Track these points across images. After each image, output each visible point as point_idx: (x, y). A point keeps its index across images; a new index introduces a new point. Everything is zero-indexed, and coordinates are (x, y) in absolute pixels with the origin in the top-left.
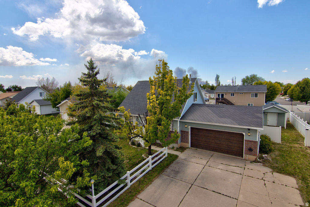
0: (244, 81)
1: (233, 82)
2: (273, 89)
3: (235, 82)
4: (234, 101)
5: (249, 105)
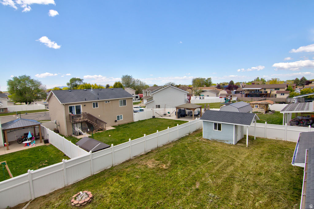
4: (99, 116)
5: (118, 117)
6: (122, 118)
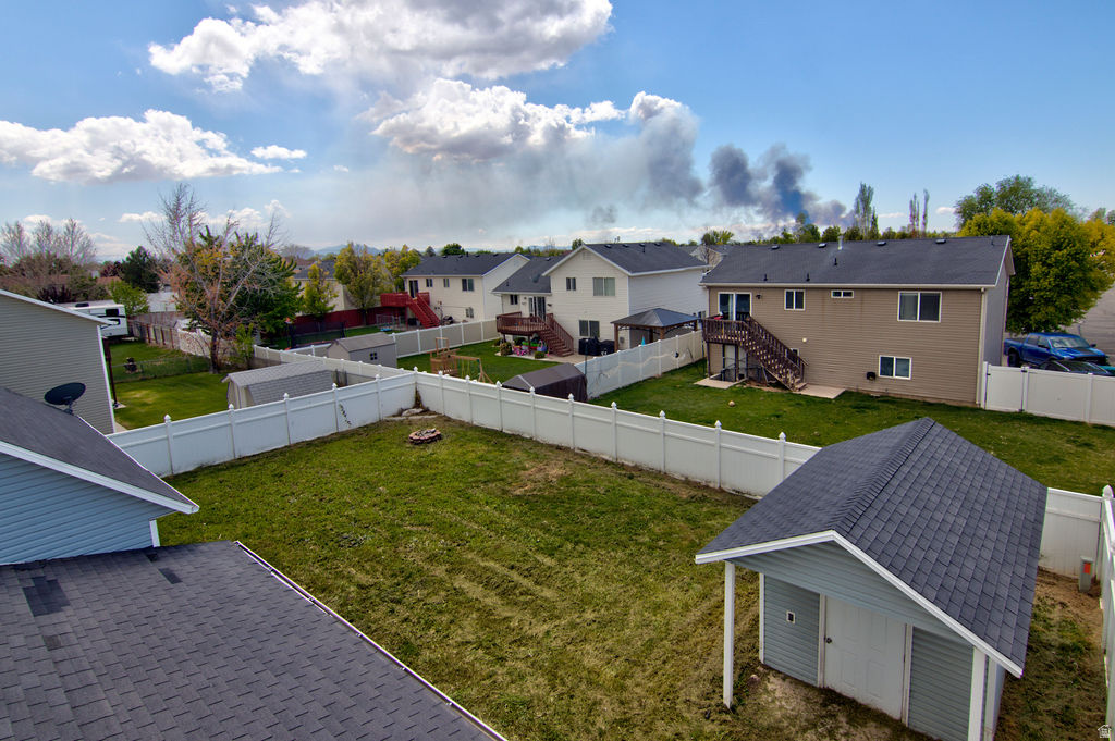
0: (967, 210)
1: (914, 217)
2: (1074, 256)
3: (925, 216)
4: (805, 340)
5: (887, 364)
6: (905, 372)
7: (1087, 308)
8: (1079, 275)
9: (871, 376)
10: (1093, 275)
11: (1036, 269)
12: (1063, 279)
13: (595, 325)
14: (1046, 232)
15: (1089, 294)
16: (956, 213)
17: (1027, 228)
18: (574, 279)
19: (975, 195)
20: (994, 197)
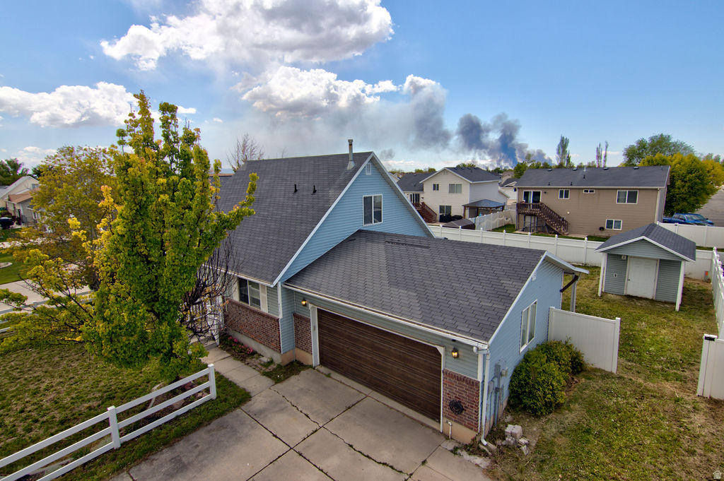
0: (631, 154)
1: (599, 157)
2: (698, 177)
3: (605, 156)
4: (568, 213)
5: (610, 223)
6: (619, 227)
7: (704, 203)
8: (700, 186)
9: (602, 229)
10: (707, 187)
11: (679, 183)
12: (692, 188)
13: (449, 208)
14: (684, 165)
15: (705, 196)
16: (623, 155)
17: (674, 163)
18: (438, 185)
19: (635, 145)
20: (647, 146)
